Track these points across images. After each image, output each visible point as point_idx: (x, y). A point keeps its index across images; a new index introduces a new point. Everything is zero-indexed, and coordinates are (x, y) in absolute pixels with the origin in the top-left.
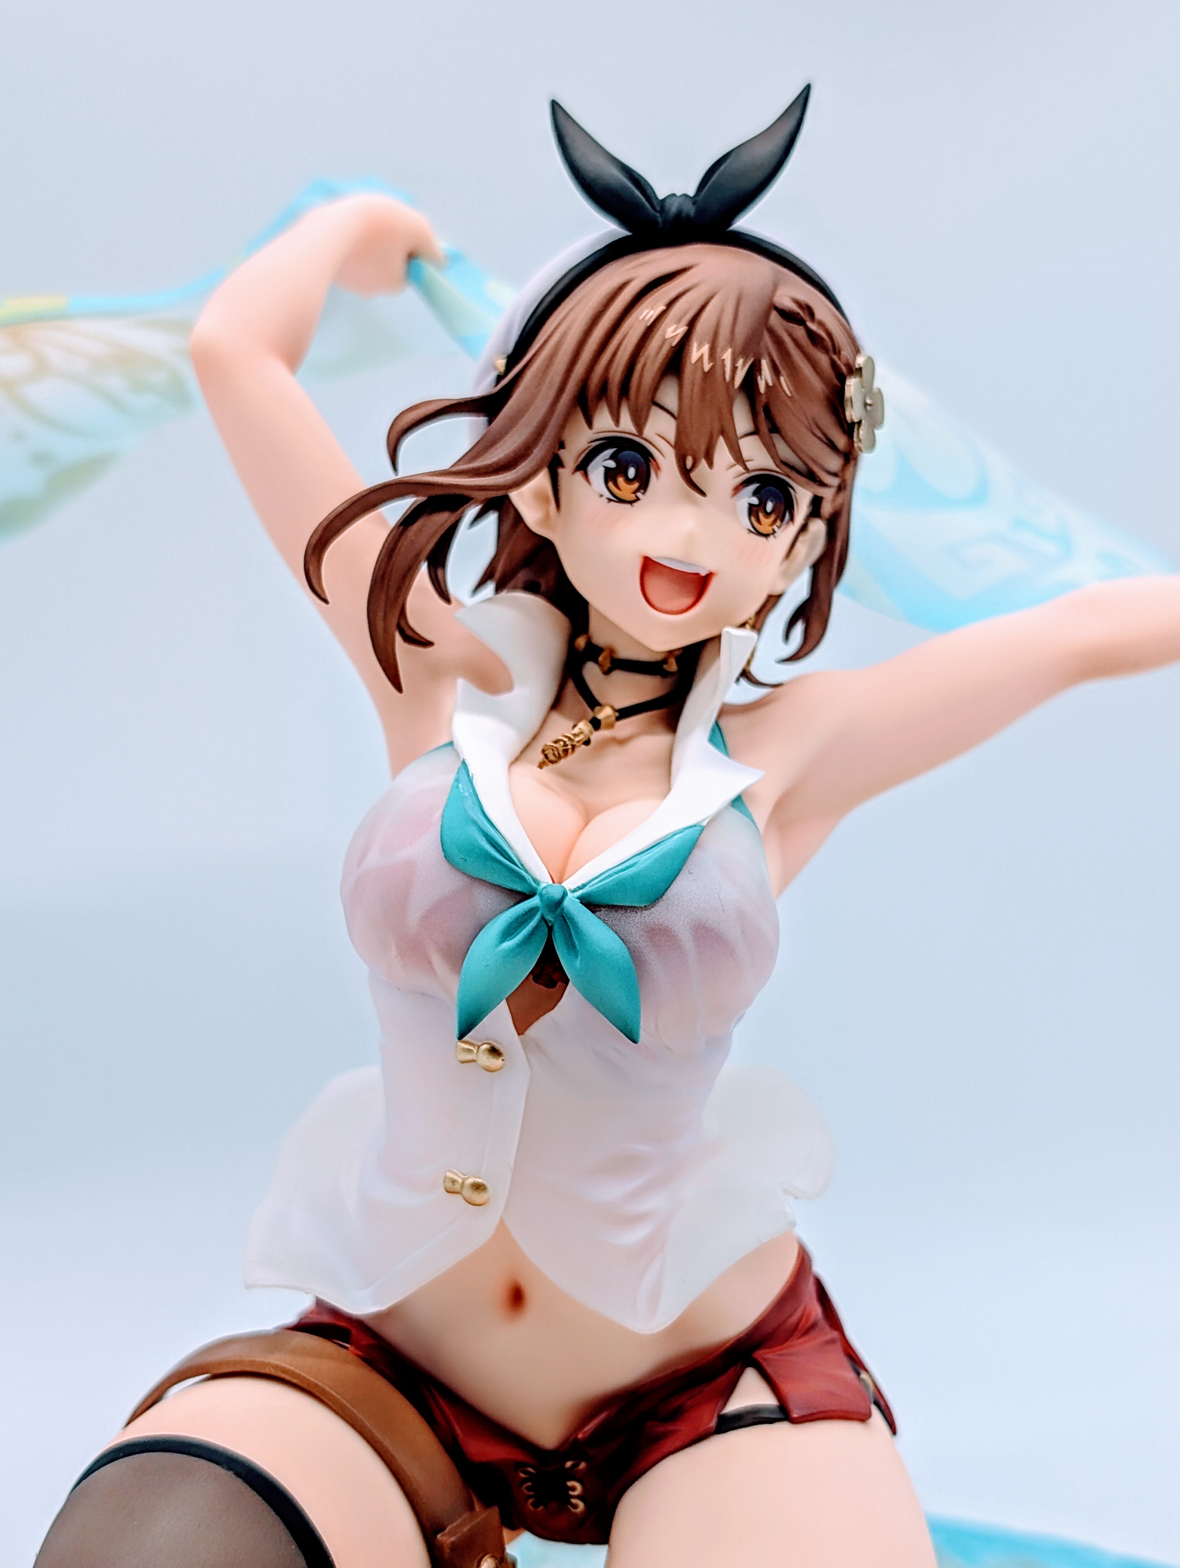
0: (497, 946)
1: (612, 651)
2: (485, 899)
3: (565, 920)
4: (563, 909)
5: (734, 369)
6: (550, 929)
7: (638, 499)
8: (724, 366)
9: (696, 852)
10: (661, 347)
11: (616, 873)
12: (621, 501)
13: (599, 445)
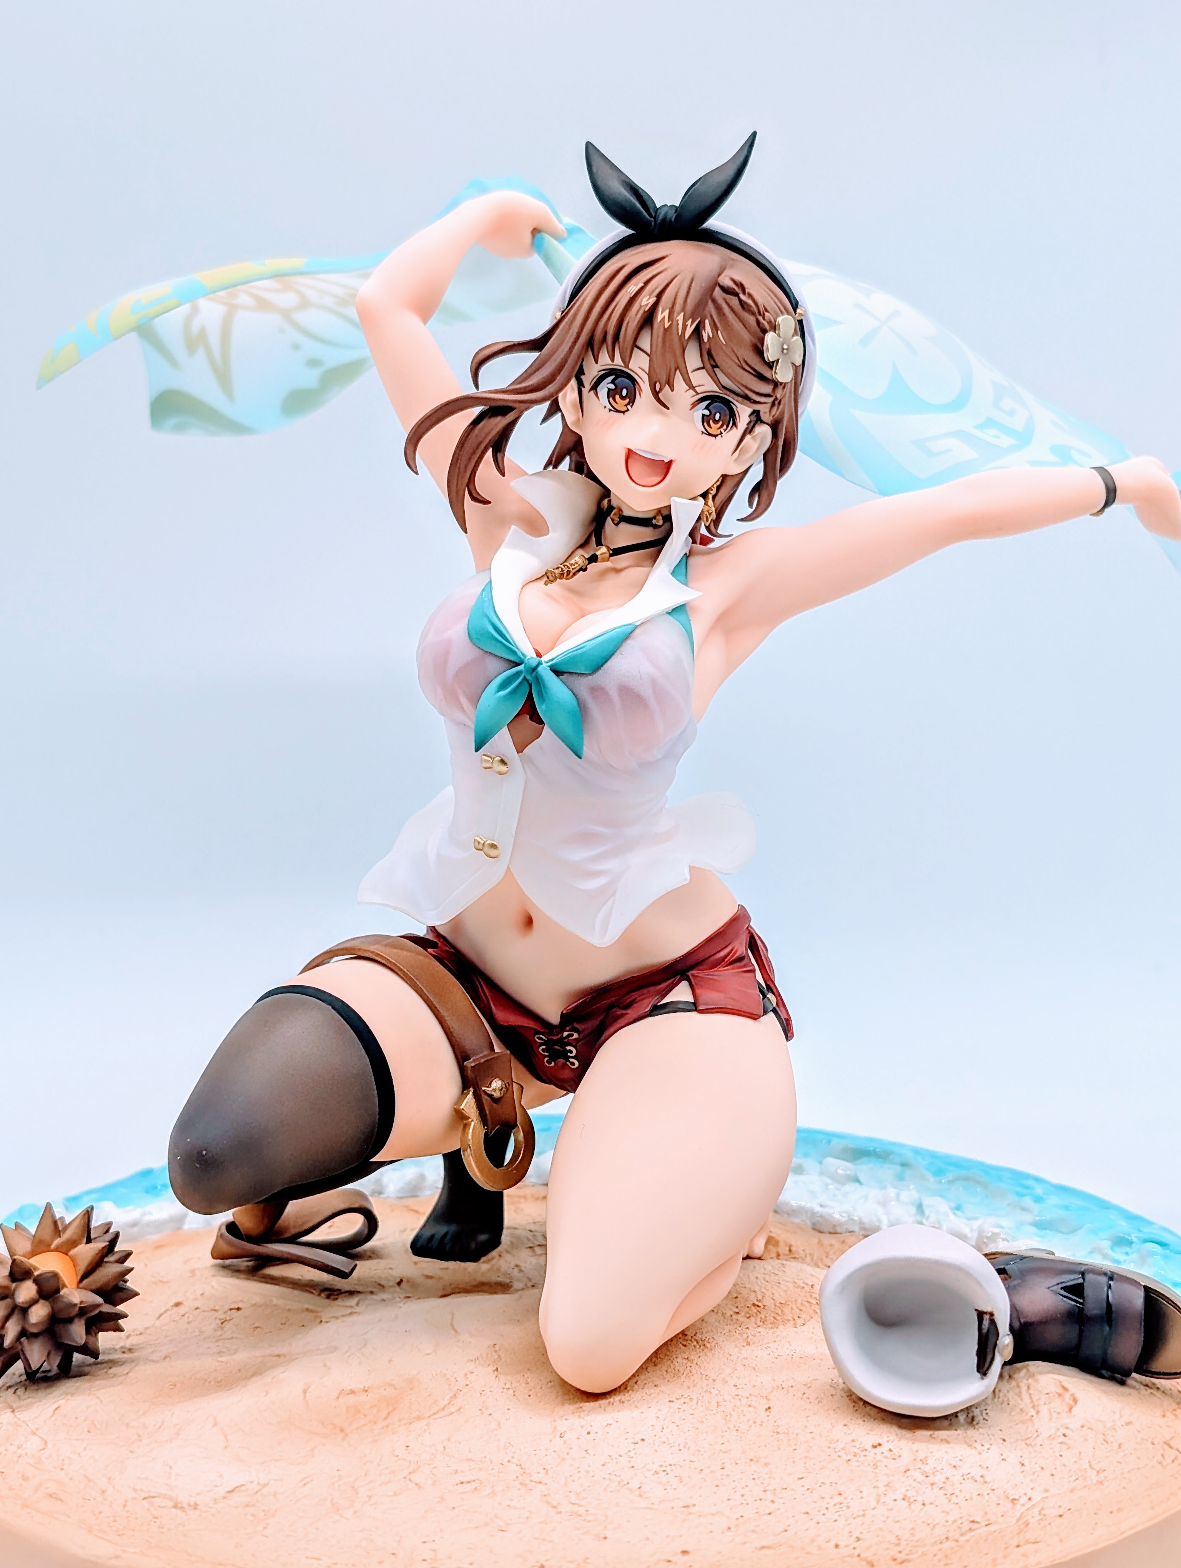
0: (495, 693)
1: (620, 510)
2: (493, 665)
3: (538, 679)
4: (537, 673)
5: (685, 327)
6: (530, 685)
7: (628, 410)
8: (678, 325)
9: (629, 641)
10: (638, 311)
11: (572, 652)
12: (617, 411)
13: (604, 374)
